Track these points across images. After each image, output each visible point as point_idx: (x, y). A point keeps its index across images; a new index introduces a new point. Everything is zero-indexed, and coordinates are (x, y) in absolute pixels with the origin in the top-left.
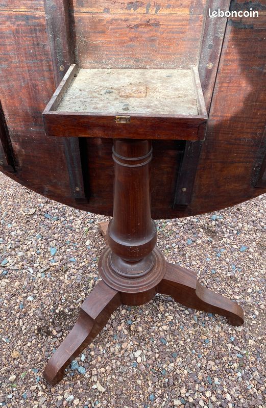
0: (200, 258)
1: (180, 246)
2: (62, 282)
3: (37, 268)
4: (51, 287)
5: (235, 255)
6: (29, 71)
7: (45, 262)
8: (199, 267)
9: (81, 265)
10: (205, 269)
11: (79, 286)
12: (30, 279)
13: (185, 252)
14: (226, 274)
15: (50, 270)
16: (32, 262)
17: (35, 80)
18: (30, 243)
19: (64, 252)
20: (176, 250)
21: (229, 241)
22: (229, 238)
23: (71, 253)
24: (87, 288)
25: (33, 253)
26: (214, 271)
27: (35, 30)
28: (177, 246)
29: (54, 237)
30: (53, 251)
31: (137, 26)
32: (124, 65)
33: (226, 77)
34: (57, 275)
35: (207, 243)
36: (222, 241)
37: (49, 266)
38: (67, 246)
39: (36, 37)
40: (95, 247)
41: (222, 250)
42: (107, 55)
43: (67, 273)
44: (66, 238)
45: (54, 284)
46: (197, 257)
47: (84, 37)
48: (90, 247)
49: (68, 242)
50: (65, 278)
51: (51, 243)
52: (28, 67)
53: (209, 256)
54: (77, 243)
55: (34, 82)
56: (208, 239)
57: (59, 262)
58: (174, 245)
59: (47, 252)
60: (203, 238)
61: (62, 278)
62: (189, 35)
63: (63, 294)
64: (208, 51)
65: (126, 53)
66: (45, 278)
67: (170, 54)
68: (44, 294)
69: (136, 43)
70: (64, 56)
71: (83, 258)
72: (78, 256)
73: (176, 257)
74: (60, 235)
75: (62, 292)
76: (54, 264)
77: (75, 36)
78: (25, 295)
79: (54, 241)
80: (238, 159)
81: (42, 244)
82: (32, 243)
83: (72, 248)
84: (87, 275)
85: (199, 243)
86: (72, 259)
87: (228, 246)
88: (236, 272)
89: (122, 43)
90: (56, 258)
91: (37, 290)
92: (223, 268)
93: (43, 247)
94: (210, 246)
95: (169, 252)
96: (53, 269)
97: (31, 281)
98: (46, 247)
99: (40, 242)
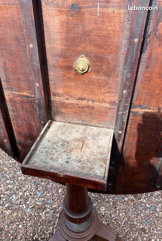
0: (125, 211)
1: (114, 201)
2: (40, 217)
3: (28, 205)
4: (34, 220)
5: (147, 212)
6: (28, 118)
7: (33, 202)
8: (123, 218)
9: (53, 206)
10: (127, 220)
11: (50, 222)
12: (23, 212)
13: (116, 206)
14: (140, 226)
15: (35, 207)
16: (26, 200)
17: (31, 122)
18: (27, 186)
19: (46, 195)
20: (111, 203)
21: (144, 201)
22: (145, 199)
23: (49, 197)
24: (54, 224)
25: (28, 194)
26: (132, 223)
27: (32, 102)
28: (112, 201)
29: (41, 184)
30: (39, 194)
31: (83, 107)
32: (76, 122)
33: (131, 135)
34: (39, 211)
35: (131, 201)
36: (140, 201)
37: (35, 204)
38: (47, 192)
39: (32, 105)
40: (63, 194)
41: (140, 207)
42: (67, 117)
43: (45, 211)
44: (48, 186)
45: (36, 218)
46: (124, 211)
47: (56, 108)
48: (60, 194)
49: (48, 189)
50: (43, 214)
51: (39, 188)
52: (27, 116)
53: (131, 210)
54: (53, 190)
55: (30, 122)
56: (132, 198)
57: (41, 202)
58: (111, 199)
59: (36, 194)
60: (129, 197)
61: (41, 214)
62: (110, 114)
63: (40, 226)
64: (118, 126)
65: (77, 117)
66: (32, 213)
67: (100, 120)
68: (29, 224)
69: (82, 114)
70: (44, 118)
71: (55, 201)
72: (53, 199)
73: (111, 209)
74: (45, 183)
75: (39, 224)
76: (38, 203)
77: (52, 107)
78: (18, 223)
79: (41, 187)
80: (141, 172)
81: (34, 188)
82: (28, 186)
83: (50, 193)
84: (56, 214)
85: (126, 200)
86: (49, 202)
87: (143, 204)
88: (146, 225)
89: (75, 113)
90: (40, 199)
91: (26, 221)
92: (138, 221)
93: (34, 191)
94: (133, 203)
95: (107, 204)
96: (37, 207)
97: (23, 213)
98: (36, 191)
99: (33, 187)
